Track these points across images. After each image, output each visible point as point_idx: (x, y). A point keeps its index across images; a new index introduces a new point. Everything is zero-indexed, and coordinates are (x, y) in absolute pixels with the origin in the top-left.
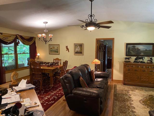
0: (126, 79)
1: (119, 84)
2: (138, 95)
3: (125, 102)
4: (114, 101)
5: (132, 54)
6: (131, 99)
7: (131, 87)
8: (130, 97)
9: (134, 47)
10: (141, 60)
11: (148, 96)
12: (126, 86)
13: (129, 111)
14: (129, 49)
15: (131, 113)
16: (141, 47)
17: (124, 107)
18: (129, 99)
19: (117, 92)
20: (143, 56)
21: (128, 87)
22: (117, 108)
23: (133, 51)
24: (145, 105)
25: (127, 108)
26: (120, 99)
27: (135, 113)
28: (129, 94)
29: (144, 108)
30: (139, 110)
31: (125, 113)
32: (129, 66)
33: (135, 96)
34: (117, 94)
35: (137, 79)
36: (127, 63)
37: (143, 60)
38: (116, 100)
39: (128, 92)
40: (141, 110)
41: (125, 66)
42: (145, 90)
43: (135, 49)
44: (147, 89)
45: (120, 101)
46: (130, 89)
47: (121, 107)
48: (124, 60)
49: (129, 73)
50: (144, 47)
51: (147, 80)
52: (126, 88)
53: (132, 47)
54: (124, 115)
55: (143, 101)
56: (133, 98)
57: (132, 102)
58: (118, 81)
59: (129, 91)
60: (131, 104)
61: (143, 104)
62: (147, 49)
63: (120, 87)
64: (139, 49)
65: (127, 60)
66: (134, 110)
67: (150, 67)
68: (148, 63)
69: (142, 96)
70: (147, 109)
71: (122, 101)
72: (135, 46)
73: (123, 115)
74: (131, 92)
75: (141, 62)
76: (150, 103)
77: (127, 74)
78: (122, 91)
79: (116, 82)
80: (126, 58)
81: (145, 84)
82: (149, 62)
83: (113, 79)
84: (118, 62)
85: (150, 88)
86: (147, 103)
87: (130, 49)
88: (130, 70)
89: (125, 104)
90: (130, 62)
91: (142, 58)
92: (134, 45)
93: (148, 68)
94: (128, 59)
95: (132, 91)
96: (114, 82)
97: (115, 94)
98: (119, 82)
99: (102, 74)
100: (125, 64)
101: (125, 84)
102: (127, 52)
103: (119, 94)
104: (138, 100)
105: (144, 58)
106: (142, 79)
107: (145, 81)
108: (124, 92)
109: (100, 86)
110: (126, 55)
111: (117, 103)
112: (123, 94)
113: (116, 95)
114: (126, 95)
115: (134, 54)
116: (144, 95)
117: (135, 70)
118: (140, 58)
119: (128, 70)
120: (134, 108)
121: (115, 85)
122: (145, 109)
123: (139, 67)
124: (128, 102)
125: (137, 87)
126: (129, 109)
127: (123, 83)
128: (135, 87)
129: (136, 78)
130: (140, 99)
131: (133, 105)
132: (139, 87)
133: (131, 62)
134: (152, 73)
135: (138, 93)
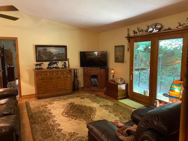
0: (41, 91)
1: (31, 99)
2: (59, 108)
3: (46, 121)
4: (31, 126)
5: (44, 59)
6: (52, 114)
7: (48, 100)
8: (50, 113)
9: (45, 49)
10: (55, 65)
11: (69, 105)
12: (41, 100)
13: (55, 132)
14: (39, 52)
15: (57, 133)
16: (53, 50)
17: (47, 129)
18: (50, 116)
19: (32, 111)
20: (56, 60)
21: (44, 100)
22: (39, 134)
23: (44, 54)
24: (69, 116)
25: (51, 128)
26: (40, 120)
27: (62, 131)
28: (48, 109)
29: (69, 120)
30: (65, 125)
31: (51, 136)
32: (43, 74)
33: (55, 109)
34: (33, 114)
35: (52, 89)
36: (39, 71)
37: (57, 65)
38: (34, 123)
39: (46, 108)
40: (67, 124)
41: (37, 75)
42: (64, 99)
43: (47, 52)
44: (65, 97)
45: (40, 123)
46: (47, 103)
47: (43, 131)
48: (34, 67)
49: (43, 83)
50: (56, 50)
51: (64, 87)
52: (42, 102)
53: (43, 50)
54: (51, 139)
55: (65, 112)
56: (54, 112)
57: (54, 119)
58: (30, 96)
59: (47, 105)
60: (54, 121)
61: (67, 115)
62: (60, 53)
63: (34, 104)
64: (51, 52)
65: (38, 67)
66: (60, 128)
67: (65, 73)
68: (62, 68)
69: (63, 107)
70: (72, 120)
71: (42, 122)
72: (47, 49)
73: (49, 140)
74: (49, 106)
75: (56, 68)
76: (73, 112)
77: (40, 84)
78: (39, 107)
79: (27, 98)
80: (37, 65)
81: (61, 92)
82: (63, 66)
83: (22, 95)
84: (27, 70)
85: (67, 96)
86: (70, 113)
87: (41, 52)
88: (43, 79)
89: (47, 124)
90: (42, 68)
91: (56, 63)
92: (45, 48)
93: (64, 73)
94: (40, 65)
95: (50, 104)
96: (24, 98)
97: (30, 115)
98: (31, 98)
99: (6, 92)
100: (38, 73)
101: (39, 98)
102: (38, 56)
103: (36, 114)
104: (60, 114)
105: (58, 63)
106: (58, 88)
107: (62, 89)
108: (41, 109)
109: (8, 112)
110: (37, 61)
111: (37, 127)
112: (41, 112)
113: (32, 116)
114: (45, 112)
115: (46, 59)
116: (64, 106)
117: (50, 78)
118: (54, 64)
119: (42, 79)
120: (59, 125)
121: (26, 102)
122: (71, 122)
123: (54, 74)
124: (50, 120)
125: (54, 98)
126: (54, 129)
127: (36, 97)
128: (52, 99)
129: (52, 87)
130: (62, 111)
131: (57, 122)
132: (56, 98)
133: (44, 69)
134: (67, 78)
135: (58, 105)
